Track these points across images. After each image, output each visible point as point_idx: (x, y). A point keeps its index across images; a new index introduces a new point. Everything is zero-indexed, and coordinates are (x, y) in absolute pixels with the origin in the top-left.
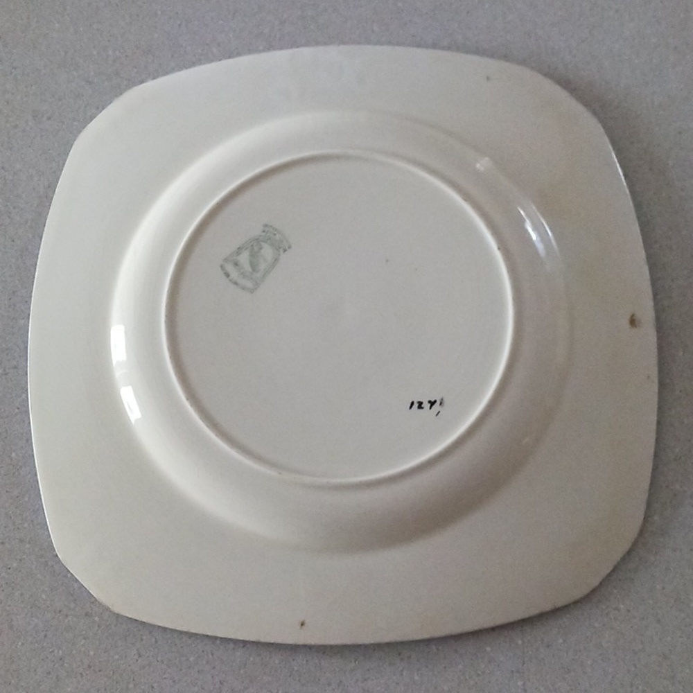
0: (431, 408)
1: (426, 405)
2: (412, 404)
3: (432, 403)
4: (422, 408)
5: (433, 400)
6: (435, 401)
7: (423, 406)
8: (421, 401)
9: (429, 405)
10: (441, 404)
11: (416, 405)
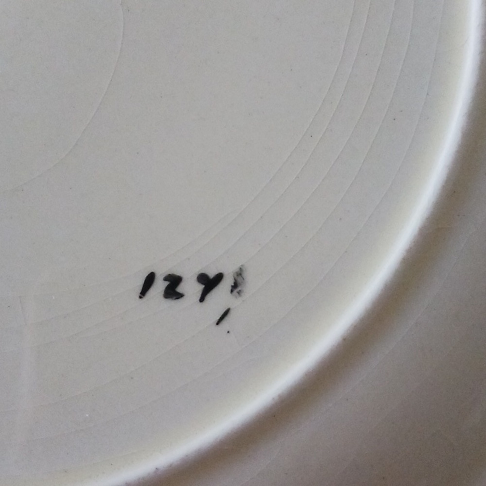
0: (202, 299)
1: (191, 288)
2: (150, 280)
3: (209, 283)
4: (180, 296)
5: (212, 274)
6: (219, 277)
7: (180, 289)
8: (178, 272)
9: (201, 287)
10: (235, 286)
11: (160, 286)
